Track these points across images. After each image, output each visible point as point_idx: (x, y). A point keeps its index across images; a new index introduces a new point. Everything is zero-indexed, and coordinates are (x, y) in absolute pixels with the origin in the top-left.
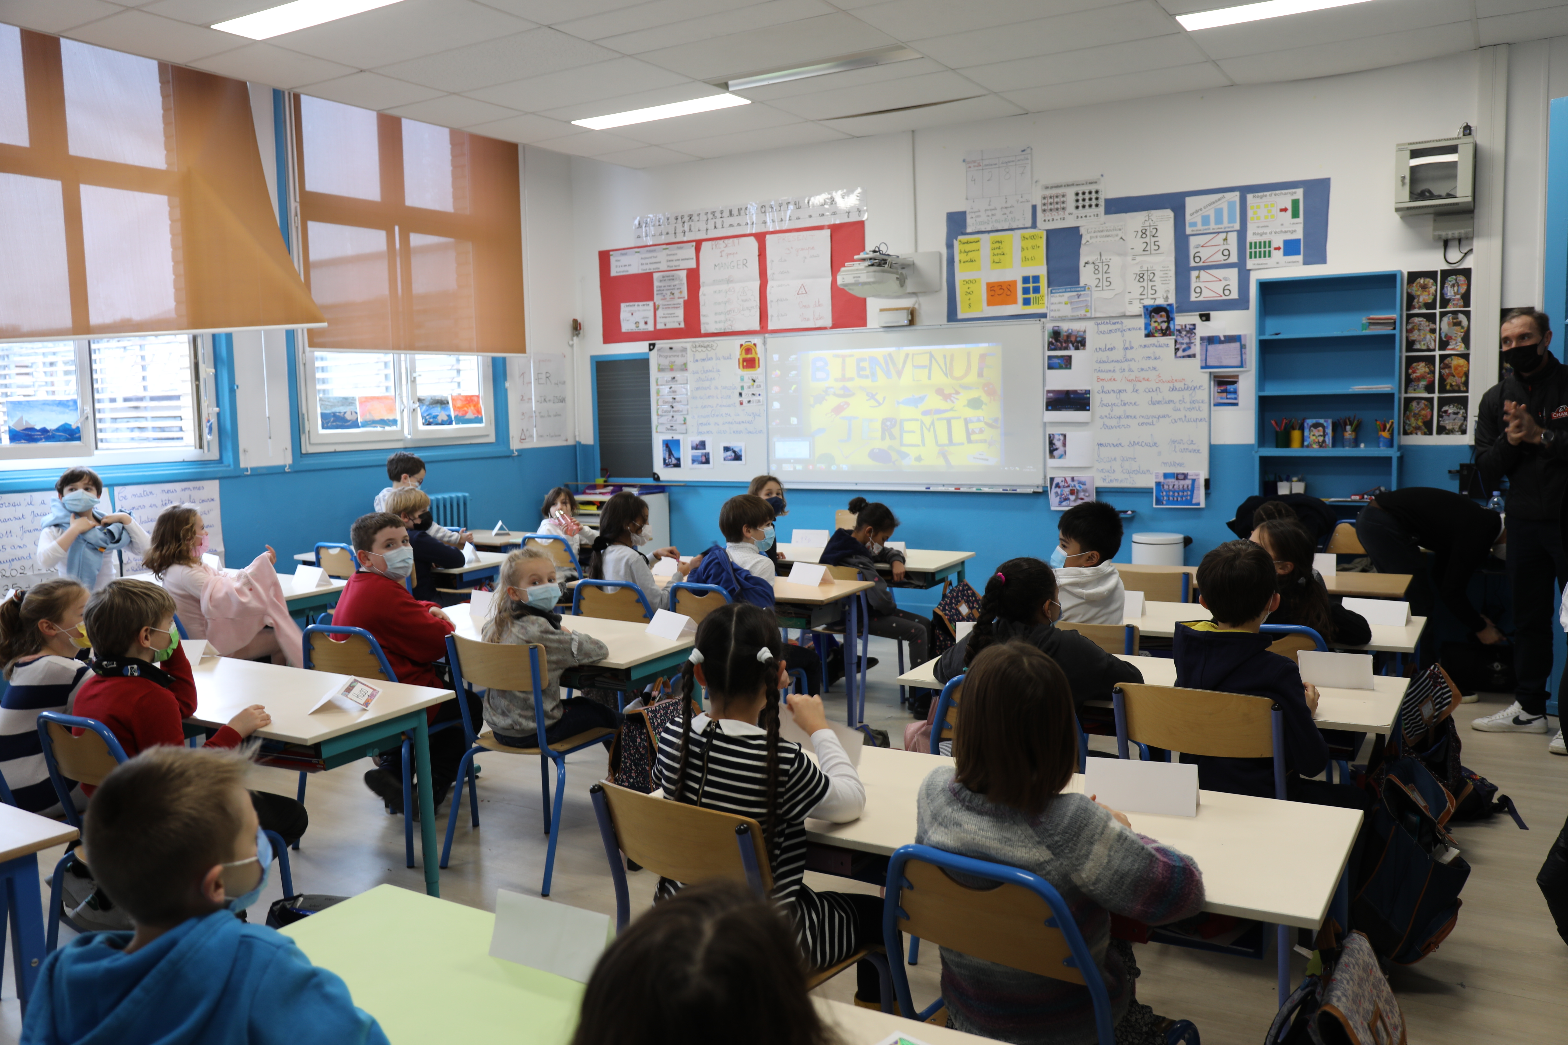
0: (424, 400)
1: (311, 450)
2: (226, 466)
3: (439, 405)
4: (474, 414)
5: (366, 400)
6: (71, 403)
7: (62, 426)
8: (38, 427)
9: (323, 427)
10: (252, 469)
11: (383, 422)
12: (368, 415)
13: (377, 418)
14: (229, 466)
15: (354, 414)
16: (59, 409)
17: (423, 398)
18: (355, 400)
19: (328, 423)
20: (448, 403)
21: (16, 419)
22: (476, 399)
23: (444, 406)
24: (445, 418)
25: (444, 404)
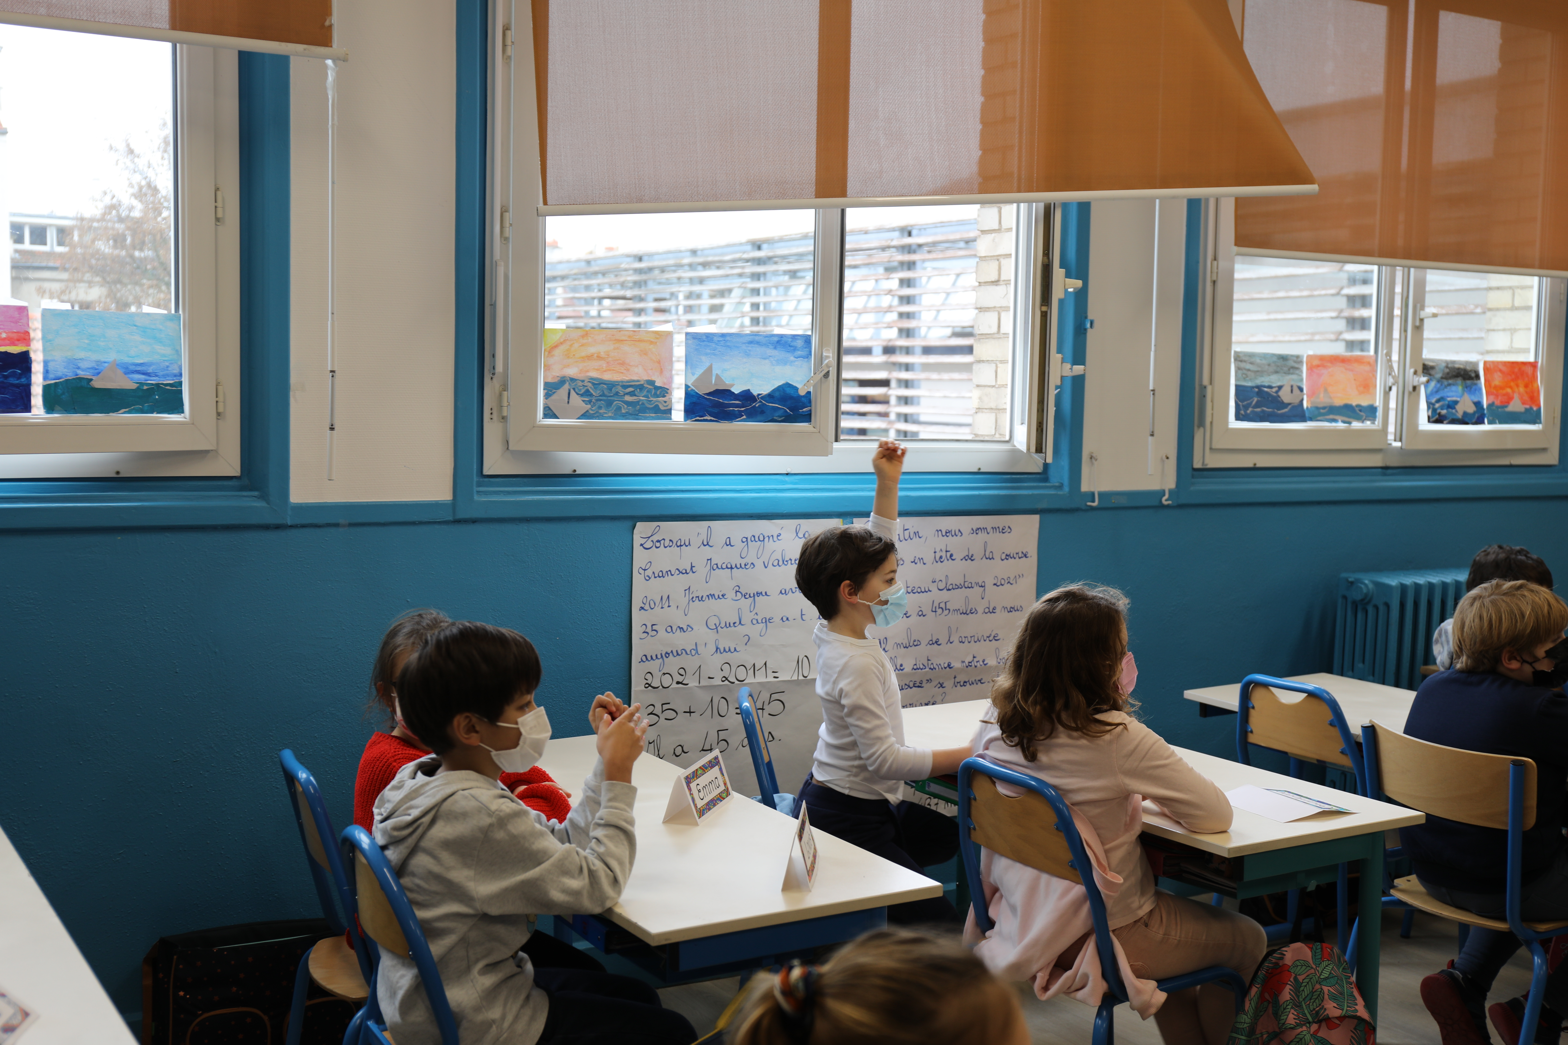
0: (1432, 368)
1: (1214, 461)
2: (1055, 487)
3: (1459, 381)
4: (1524, 403)
5: (1322, 362)
6: (800, 343)
7: (778, 389)
8: (736, 390)
9: (1238, 417)
10: (1101, 495)
11: (1350, 412)
12: (1322, 395)
13: (1338, 402)
14: (1061, 487)
15: (1296, 390)
16: (777, 353)
17: (1431, 364)
18: (1301, 362)
19: (1246, 407)
20: (1477, 377)
21: (699, 372)
22: (1529, 370)
23: (1469, 382)
24: (1471, 409)
25: (1470, 378)
